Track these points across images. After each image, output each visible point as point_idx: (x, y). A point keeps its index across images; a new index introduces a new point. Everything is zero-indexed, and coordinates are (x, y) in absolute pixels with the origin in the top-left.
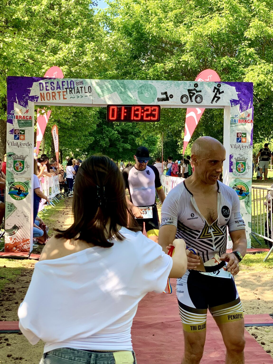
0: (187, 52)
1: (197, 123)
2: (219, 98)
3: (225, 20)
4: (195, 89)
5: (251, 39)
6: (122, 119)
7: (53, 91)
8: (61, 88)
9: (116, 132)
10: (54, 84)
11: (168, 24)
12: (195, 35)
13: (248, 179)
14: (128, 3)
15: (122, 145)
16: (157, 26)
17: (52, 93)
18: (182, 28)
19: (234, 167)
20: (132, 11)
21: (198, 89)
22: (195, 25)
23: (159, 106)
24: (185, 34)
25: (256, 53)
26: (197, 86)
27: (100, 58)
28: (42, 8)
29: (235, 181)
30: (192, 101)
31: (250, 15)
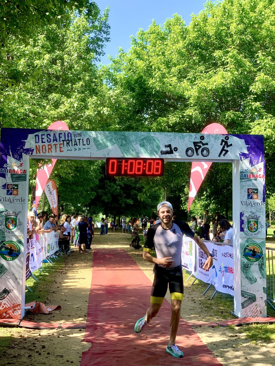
0: (191, 106)
1: (203, 178)
2: (227, 151)
3: (230, 75)
4: (201, 142)
5: (256, 93)
6: (123, 173)
7: (49, 143)
8: (58, 141)
9: (119, 187)
10: (50, 136)
11: (171, 79)
12: (199, 89)
13: (261, 239)
14: (131, 60)
15: (124, 200)
16: (161, 81)
17: (48, 145)
18: (185, 83)
19: (245, 226)
20: (135, 67)
21: (204, 142)
22: (199, 79)
23: (162, 160)
24: (188, 88)
25: (262, 108)
26: (203, 139)
27: (102, 112)
28: (45, 63)
29: (247, 241)
30: (198, 154)
31: (255, 70)
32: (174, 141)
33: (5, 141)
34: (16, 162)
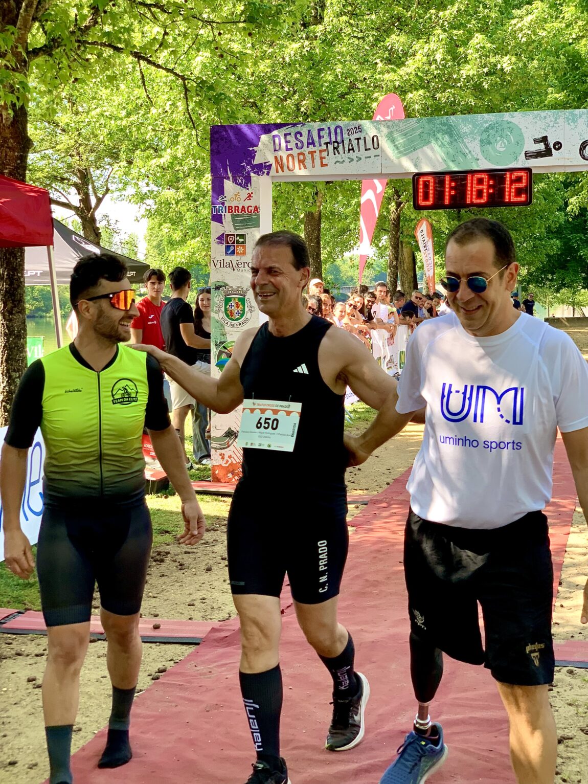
6: (447, 202)
7: (299, 151)
8: (317, 144)
10: (301, 135)
17: (299, 154)
23: (528, 170)
32: (554, 129)
33: (218, 153)
34: (240, 191)
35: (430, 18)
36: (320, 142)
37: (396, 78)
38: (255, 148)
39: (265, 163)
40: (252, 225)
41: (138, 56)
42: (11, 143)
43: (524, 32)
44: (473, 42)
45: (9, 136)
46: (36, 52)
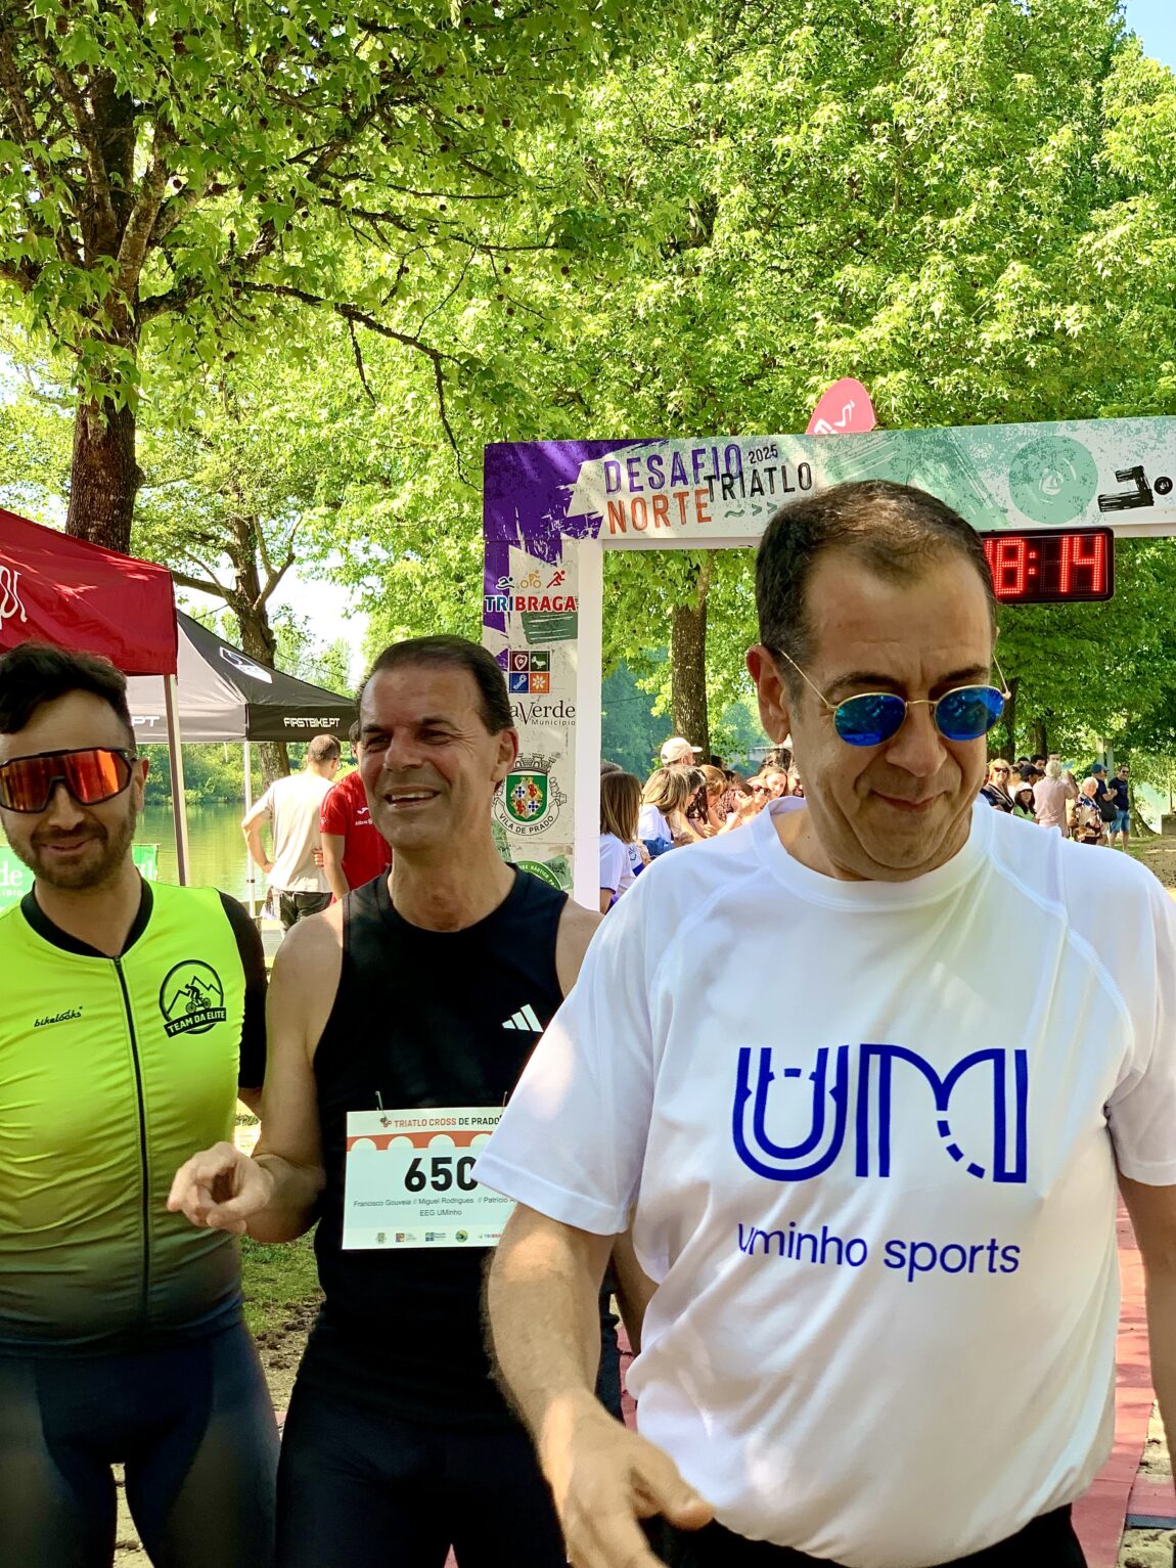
7: (656, 492)
8: (691, 479)
10: (660, 462)
23: (1107, 532)
32: (1156, 452)
33: (500, 495)
34: (540, 568)
35: (922, 233)
36: (696, 476)
37: (853, 347)
38: (570, 487)
39: (589, 514)
40: (563, 633)
41: (350, 313)
42: (103, 478)
43: (1106, 259)
44: (1006, 278)
45: (99, 463)
46: (154, 305)
